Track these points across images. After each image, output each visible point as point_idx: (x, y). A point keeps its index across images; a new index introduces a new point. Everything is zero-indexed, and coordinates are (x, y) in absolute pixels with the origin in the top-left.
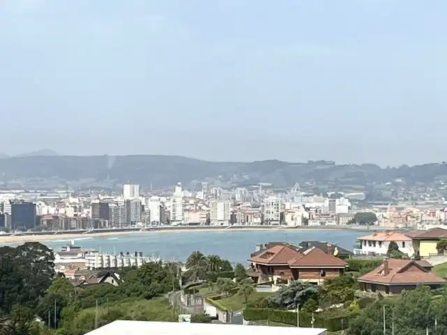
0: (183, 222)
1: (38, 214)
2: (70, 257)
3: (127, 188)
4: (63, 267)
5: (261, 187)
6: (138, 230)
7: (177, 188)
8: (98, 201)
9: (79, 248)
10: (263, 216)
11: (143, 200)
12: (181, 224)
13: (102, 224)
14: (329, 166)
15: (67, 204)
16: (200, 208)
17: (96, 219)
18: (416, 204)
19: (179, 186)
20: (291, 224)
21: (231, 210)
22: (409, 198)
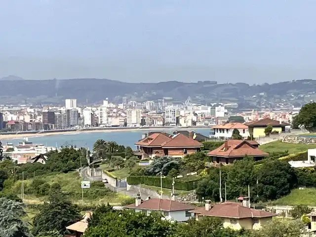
0: (107, 125)
1: (4, 120)
2: (25, 149)
3: (68, 102)
4: (19, 156)
5: (163, 100)
6: (75, 130)
7: (105, 102)
8: (47, 111)
9: (31, 143)
10: (164, 119)
11: (79, 110)
12: (106, 126)
13: (50, 127)
14: (213, 85)
15: (26, 113)
16: (120, 115)
17: (46, 123)
18: (274, 110)
19: (107, 100)
20: (184, 125)
21: (142, 115)
22: (269, 106)
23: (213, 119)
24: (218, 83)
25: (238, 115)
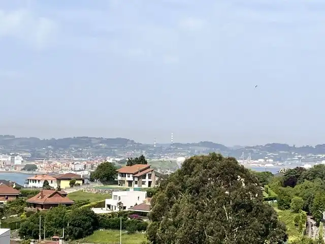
14: (11, 138)
22: (55, 156)
23: (13, 166)
24: (16, 137)
25: (33, 163)
